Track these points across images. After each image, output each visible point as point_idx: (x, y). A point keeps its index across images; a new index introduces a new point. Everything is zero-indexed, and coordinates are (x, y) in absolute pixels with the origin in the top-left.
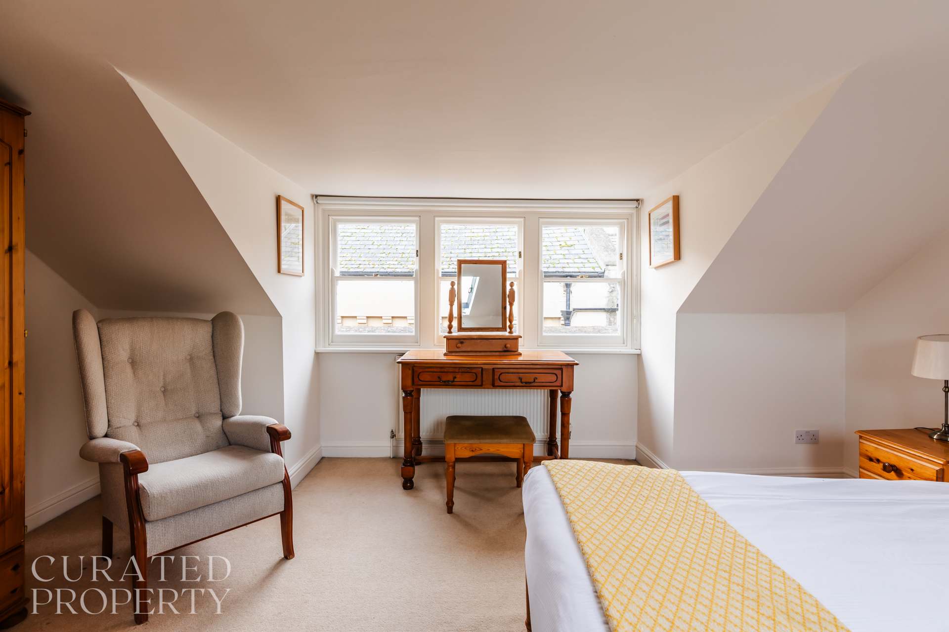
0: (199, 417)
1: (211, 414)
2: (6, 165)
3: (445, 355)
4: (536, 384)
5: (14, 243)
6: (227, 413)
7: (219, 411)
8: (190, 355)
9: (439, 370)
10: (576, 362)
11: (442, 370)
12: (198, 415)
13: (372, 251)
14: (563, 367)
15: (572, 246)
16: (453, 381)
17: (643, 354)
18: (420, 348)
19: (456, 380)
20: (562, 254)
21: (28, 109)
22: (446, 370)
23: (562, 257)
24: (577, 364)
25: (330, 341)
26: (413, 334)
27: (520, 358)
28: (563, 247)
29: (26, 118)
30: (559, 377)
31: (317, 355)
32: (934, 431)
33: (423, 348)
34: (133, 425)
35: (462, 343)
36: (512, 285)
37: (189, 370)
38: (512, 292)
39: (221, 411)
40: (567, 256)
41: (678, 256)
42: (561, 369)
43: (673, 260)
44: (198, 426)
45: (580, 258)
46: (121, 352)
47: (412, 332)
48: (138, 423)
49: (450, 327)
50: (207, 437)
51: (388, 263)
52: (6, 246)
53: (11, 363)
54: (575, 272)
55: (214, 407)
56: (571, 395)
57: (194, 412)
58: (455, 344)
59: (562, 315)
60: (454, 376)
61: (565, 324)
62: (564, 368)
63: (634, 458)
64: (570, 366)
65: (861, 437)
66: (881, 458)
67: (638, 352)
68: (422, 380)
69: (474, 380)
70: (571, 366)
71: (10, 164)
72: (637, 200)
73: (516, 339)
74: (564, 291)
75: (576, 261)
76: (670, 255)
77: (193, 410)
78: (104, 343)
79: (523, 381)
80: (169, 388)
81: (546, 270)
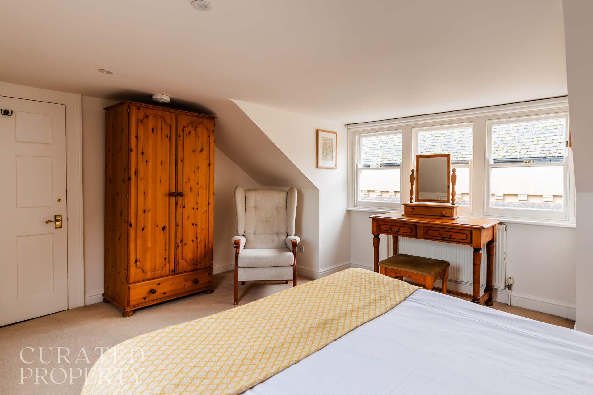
0: (277, 234)
1: (282, 233)
2: (208, 137)
3: (403, 215)
4: (451, 240)
5: (210, 163)
6: (289, 234)
7: (286, 232)
9: (390, 224)
11: (392, 224)
12: (277, 233)
13: (452, 146)
14: (472, 229)
16: (398, 232)
19: (400, 231)
21: (216, 116)
22: (394, 224)
25: (355, 204)
27: (455, 222)
29: (216, 119)
30: (469, 236)
31: (349, 212)
34: (253, 233)
35: (413, 208)
36: (454, 171)
37: (276, 213)
38: (454, 176)
39: (287, 232)
42: (471, 231)
44: (276, 238)
46: (251, 202)
48: (255, 232)
49: (411, 198)
50: (279, 243)
51: (461, 153)
52: (208, 164)
53: (209, 203)
55: (284, 231)
58: (409, 210)
60: (399, 228)
64: (478, 230)
68: (382, 229)
69: (410, 232)
71: (209, 136)
73: (455, 208)
77: (276, 231)
78: (246, 199)
79: (442, 236)
80: (268, 220)
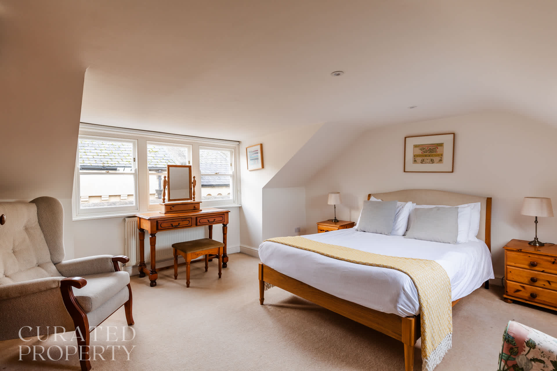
0: (40, 265)
1: (47, 263)
3: (165, 213)
4: (215, 222)
6: (57, 261)
7: (51, 260)
8: (25, 227)
9: (171, 221)
10: (229, 211)
11: (173, 220)
15: (156, 152)
17: (242, 206)
18: (139, 212)
19: (180, 225)
20: (152, 157)
23: (152, 158)
24: (230, 212)
25: (77, 214)
26: (134, 205)
28: (151, 152)
30: (224, 218)
32: (333, 220)
33: (141, 212)
35: (173, 207)
36: (194, 177)
37: (27, 237)
38: (195, 181)
40: (155, 158)
41: (263, 167)
42: (224, 214)
43: (261, 168)
45: (163, 159)
47: (133, 204)
48: (5, 275)
49: (164, 199)
54: (163, 168)
56: (227, 225)
57: (36, 263)
58: (170, 208)
59: (156, 192)
60: (178, 223)
61: (159, 197)
62: (225, 214)
63: (239, 251)
65: (318, 225)
66: (324, 230)
67: (240, 206)
68: (163, 227)
69: (188, 223)
70: (227, 212)
72: (239, 142)
73: (198, 203)
74: (157, 178)
75: (162, 161)
76: (260, 166)
77: (35, 262)
79: (210, 221)
80: (17, 250)
81: (151, 166)
